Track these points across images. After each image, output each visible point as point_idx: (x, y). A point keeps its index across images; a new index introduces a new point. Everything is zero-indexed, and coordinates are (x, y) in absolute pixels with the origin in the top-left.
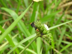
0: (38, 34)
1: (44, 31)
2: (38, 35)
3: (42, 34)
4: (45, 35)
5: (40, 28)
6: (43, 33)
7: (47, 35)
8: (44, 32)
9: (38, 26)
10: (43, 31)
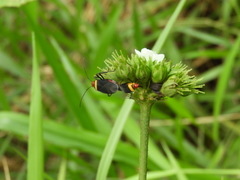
0: (142, 98)
1: (155, 74)
2: (145, 100)
3: (157, 87)
4: (169, 83)
5: (134, 71)
6: (155, 81)
7: (173, 77)
8: (158, 76)
9: (124, 73)
10: (151, 74)
